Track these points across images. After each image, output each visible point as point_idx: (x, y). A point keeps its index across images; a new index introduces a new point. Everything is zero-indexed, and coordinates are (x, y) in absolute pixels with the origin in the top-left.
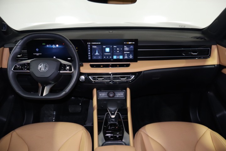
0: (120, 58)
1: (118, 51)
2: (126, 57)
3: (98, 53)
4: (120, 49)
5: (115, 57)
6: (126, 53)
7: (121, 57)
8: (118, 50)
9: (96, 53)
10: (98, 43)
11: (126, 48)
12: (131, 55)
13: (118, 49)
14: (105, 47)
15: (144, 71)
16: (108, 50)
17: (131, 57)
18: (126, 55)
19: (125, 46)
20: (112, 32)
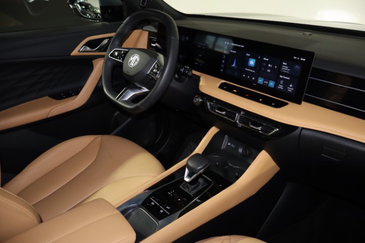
0: (269, 86)
1: (269, 71)
2: (281, 87)
3: (236, 64)
4: (273, 66)
5: (260, 81)
6: (283, 79)
7: (272, 84)
8: (269, 68)
9: (233, 64)
10: (240, 46)
11: (285, 68)
12: (291, 86)
13: (269, 65)
14: (249, 55)
15: (303, 128)
16: (252, 62)
17: (290, 89)
18: (282, 82)
19: (284, 63)
20: (310, 35)
